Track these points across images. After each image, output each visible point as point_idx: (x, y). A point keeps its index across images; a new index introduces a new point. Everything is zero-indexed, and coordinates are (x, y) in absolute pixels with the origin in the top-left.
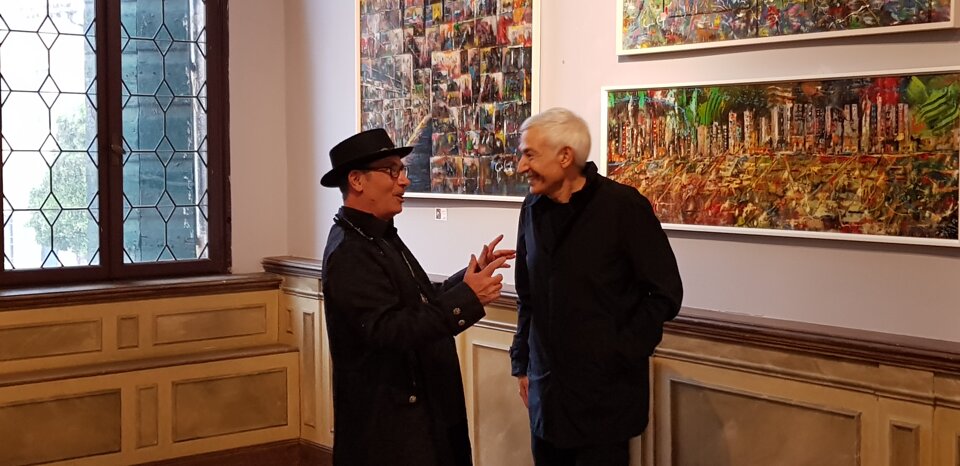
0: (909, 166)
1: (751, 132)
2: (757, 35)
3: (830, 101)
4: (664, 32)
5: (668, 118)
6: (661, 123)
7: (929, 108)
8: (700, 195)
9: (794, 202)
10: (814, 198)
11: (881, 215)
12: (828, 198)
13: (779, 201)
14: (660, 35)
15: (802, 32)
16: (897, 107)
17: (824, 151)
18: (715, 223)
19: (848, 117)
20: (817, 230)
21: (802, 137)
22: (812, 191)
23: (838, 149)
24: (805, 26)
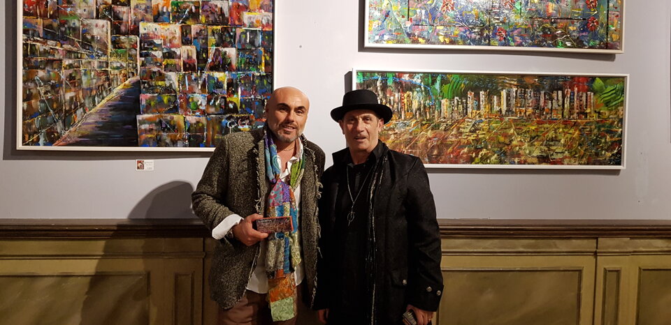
0: (593, 127)
1: (485, 105)
2: (489, 44)
3: (544, 88)
5: (415, 93)
7: (606, 95)
8: (443, 145)
9: (518, 148)
10: (532, 145)
11: (576, 154)
12: (542, 145)
13: (506, 147)
15: (523, 46)
16: (587, 94)
17: (539, 117)
19: (556, 98)
20: (533, 164)
21: (524, 109)
22: (530, 140)
23: (548, 116)
24: (526, 42)
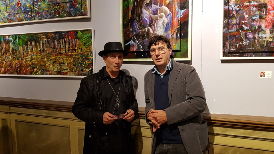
0: (79, 56)
1: (34, 48)
2: (34, 20)
3: (56, 38)
4: (7, 19)
5: (10, 44)
6: (8, 46)
7: (84, 40)
8: (21, 66)
9: (48, 67)
10: (54, 66)
11: (72, 70)
12: (58, 66)
13: (44, 67)
14: (6, 20)
15: (47, 19)
16: (75, 40)
17: (56, 52)
18: (26, 74)
19: (62, 43)
20: (55, 75)
21: (49, 49)
22: (53, 64)
23: (59, 52)
24: (48, 17)
